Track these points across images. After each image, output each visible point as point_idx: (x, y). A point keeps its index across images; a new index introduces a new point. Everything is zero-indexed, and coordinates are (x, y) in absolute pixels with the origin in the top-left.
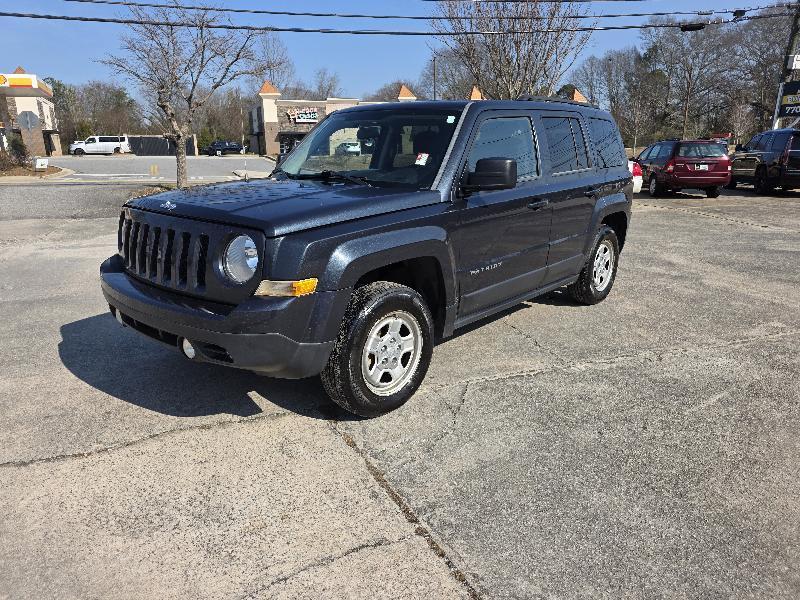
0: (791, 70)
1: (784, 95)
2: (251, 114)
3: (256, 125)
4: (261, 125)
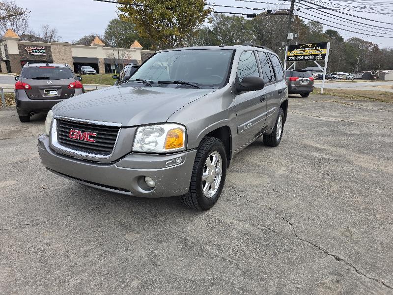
1: (288, 51)
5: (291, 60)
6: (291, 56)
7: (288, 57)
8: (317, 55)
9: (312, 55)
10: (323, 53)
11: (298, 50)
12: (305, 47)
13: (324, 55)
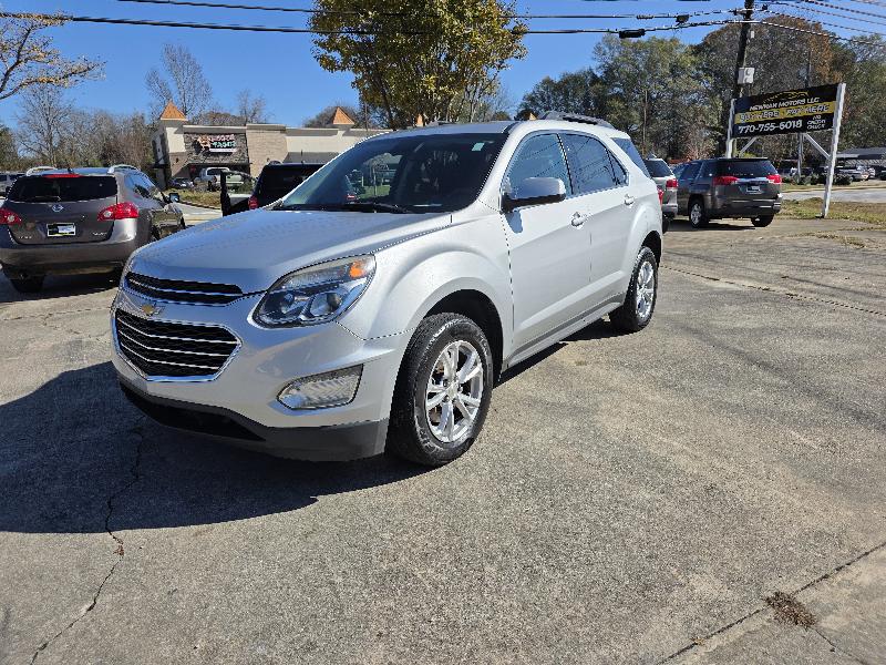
0: (741, 85)
1: (736, 112)
2: (154, 143)
3: (160, 155)
4: (166, 156)
5: (743, 134)
6: (742, 125)
7: (735, 127)
8: (810, 118)
9: (796, 119)
10: (826, 111)
11: (761, 107)
12: (777, 101)
13: (829, 118)
